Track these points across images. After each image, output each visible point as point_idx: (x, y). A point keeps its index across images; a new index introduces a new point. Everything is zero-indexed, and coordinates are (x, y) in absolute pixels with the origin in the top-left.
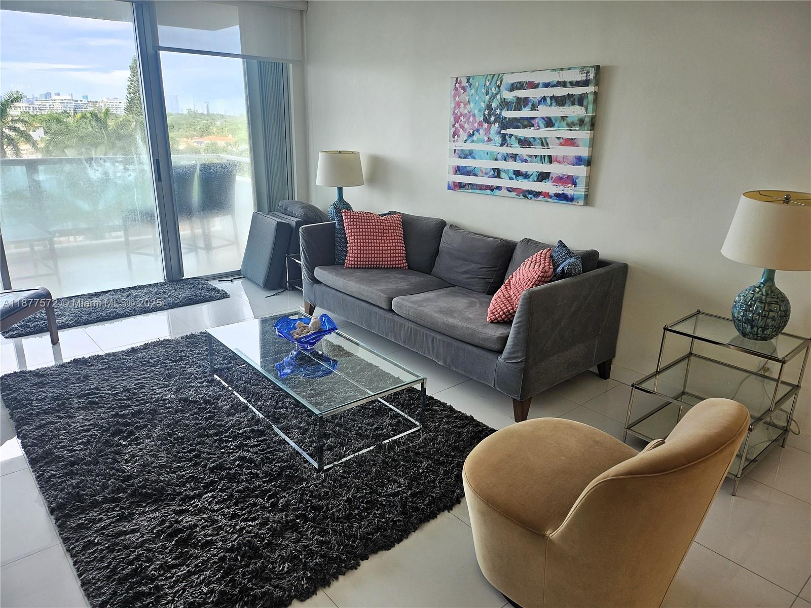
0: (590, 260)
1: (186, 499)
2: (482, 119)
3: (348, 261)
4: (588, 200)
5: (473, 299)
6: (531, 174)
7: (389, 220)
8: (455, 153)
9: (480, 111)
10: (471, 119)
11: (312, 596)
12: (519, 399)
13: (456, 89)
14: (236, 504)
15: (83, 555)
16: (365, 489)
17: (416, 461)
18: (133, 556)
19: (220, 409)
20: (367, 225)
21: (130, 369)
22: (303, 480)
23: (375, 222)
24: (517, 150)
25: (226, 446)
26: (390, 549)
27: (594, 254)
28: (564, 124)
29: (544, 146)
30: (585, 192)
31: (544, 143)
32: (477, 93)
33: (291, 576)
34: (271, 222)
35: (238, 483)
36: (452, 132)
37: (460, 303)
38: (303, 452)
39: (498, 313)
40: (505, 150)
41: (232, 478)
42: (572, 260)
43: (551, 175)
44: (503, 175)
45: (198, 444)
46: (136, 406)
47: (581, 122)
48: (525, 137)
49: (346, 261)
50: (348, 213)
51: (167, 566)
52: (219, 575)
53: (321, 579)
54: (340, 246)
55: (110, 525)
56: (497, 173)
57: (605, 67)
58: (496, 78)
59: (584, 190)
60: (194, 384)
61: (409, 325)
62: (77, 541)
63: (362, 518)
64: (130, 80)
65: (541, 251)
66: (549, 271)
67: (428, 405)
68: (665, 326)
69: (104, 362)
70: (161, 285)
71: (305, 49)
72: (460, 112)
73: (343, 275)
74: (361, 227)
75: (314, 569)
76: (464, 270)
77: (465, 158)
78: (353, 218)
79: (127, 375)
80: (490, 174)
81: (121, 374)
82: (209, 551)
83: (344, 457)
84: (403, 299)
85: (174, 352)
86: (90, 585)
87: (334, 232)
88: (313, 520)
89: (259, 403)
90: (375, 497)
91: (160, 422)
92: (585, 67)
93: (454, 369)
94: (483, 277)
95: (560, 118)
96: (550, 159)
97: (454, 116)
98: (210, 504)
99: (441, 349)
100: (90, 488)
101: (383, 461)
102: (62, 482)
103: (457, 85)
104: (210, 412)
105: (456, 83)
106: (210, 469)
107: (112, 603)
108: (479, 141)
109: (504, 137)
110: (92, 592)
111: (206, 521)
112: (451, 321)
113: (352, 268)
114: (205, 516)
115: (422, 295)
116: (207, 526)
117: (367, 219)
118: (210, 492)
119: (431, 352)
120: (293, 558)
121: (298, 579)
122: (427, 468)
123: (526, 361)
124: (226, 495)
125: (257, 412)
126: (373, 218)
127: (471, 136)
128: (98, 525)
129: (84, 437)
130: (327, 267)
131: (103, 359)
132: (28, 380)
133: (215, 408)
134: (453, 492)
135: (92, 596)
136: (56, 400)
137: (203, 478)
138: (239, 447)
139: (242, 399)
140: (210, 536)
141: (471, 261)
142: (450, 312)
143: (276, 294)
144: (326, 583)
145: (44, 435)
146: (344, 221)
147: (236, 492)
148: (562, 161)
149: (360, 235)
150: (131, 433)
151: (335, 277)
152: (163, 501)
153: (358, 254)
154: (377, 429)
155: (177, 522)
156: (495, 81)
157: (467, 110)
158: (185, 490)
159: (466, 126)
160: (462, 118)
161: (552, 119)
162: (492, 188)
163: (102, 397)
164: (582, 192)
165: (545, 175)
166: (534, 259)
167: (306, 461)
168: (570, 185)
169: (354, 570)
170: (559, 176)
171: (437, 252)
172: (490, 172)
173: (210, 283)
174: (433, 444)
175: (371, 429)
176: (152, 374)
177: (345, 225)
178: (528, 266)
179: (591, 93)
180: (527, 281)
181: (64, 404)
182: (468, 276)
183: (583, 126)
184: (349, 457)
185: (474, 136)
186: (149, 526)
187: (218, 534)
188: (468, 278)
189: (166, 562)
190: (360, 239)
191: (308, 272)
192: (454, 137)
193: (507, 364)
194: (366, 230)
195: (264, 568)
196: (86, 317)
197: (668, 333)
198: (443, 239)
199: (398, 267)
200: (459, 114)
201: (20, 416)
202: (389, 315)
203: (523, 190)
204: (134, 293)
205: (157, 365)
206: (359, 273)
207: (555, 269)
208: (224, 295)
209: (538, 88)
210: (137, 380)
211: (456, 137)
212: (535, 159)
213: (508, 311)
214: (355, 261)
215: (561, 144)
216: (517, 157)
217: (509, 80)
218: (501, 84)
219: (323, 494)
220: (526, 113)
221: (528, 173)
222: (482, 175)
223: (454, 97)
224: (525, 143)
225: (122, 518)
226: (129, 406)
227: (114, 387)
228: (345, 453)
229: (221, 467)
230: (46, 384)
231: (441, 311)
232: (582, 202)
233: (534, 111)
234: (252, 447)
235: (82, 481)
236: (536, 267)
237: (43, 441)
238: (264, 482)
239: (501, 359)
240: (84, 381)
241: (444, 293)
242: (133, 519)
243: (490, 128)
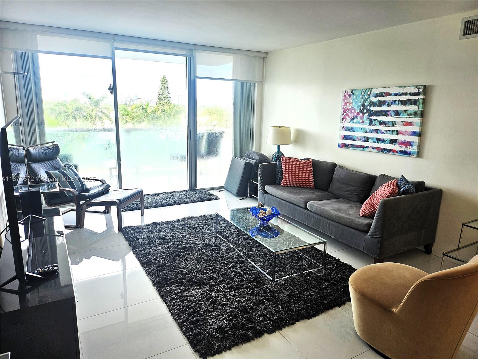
0: (420, 186)
1: (212, 286)
2: (359, 111)
3: (283, 183)
4: (419, 154)
5: (352, 205)
6: (387, 139)
7: (305, 162)
8: (343, 128)
9: (358, 107)
10: (353, 111)
11: (273, 333)
12: (377, 258)
13: (345, 96)
14: (235, 290)
15: (171, 303)
16: (296, 291)
17: (321, 282)
18: (192, 305)
19: (222, 249)
20: (294, 165)
21: (178, 229)
22: (264, 284)
23: (298, 163)
24: (378, 127)
25: (227, 266)
26: (310, 319)
27: (422, 183)
28: (406, 114)
29: (394, 125)
30: (417, 150)
31: (394, 124)
32: (357, 98)
33: (263, 323)
34: (242, 162)
35: (235, 282)
36: (342, 117)
37: (344, 206)
38: (264, 272)
39: (366, 212)
40: (371, 127)
41: (232, 279)
42: (409, 186)
43: (398, 141)
44: (370, 140)
45: (214, 263)
46: (184, 245)
47: (415, 114)
48: (383, 121)
49: (282, 183)
50: (284, 158)
51: (208, 311)
52: (231, 318)
53: (277, 326)
54: (279, 175)
55: (181, 292)
56: (367, 139)
57: (429, 86)
58: (368, 91)
59: (417, 149)
60: (209, 237)
61: (316, 216)
62: (167, 297)
63: (295, 304)
64: (160, 88)
65: (391, 181)
66: (395, 191)
67: (327, 257)
68: (463, 223)
69: (166, 225)
70: (187, 191)
71: (264, 76)
72: (347, 108)
73: (280, 189)
74: (290, 165)
75: (274, 321)
76: (346, 190)
77: (349, 131)
78: (287, 161)
79: (177, 231)
80: (363, 140)
81: (174, 230)
82: (225, 307)
83: (284, 276)
84: (313, 203)
85: (197, 223)
86: (176, 315)
87: (276, 168)
88: (272, 301)
89: (240, 249)
90: (301, 295)
91: (196, 252)
92: (418, 86)
93: (341, 241)
94: (357, 194)
95: (403, 111)
96: (398, 133)
97: (344, 109)
98: (223, 289)
99: (334, 230)
100: (170, 276)
101: (304, 280)
102: (157, 273)
103: (346, 94)
104: (218, 250)
105: (345, 93)
106: (221, 274)
107: (187, 322)
108: (357, 122)
109: (371, 121)
110: (177, 318)
111: (222, 296)
112: (340, 214)
113: (285, 186)
114: (221, 293)
115: (324, 202)
116: (223, 298)
117: (294, 161)
118: (222, 284)
119: (328, 231)
120: (264, 315)
121: (267, 324)
122: (327, 286)
123: (382, 237)
124: (230, 286)
125: (240, 253)
126: (297, 161)
127: (352, 120)
128: (176, 292)
129: (163, 256)
130: (272, 185)
131: (165, 223)
132: (134, 230)
133: (220, 249)
134: (341, 298)
135: (177, 319)
136: (148, 239)
137: (218, 278)
138: (234, 267)
139: (232, 246)
140: (225, 302)
141: (350, 185)
142: (339, 210)
143: (243, 199)
144: (280, 328)
145: (146, 253)
146: (282, 162)
147: (234, 285)
148: (404, 133)
149: (290, 170)
150: (183, 256)
151: (276, 190)
152: (202, 285)
153: (288, 179)
154: (300, 266)
155: (209, 294)
156: (367, 92)
157: (351, 106)
158: (211, 282)
159: (350, 114)
160: (348, 111)
161: (399, 112)
162: (363, 147)
163: (168, 240)
164: (416, 150)
165: (394, 141)
166: (387, 185)
167: (266, 276)
168: (409, 146)
169: (293, 325)
170: (402, 141)
171: (331, 180)
172: (363, 138)
173: (209, 191)
174: (330, 276)
175: (297, 266)
176: (188, 232)
177: (282, 164)
178: (384, 188)
179: (421, 99)
180: (383, 196)
181: (152, 241)
182: (349, 193)
183: (416, 115)
184: (287, 277)
185: (354, 120)
186: (197, 295)
187: (228, 302)
188: (349, 194)
189: (207, 309)
190: (290, 171)
191: (261, 188)
192: (343, 120)
193: (370, 238)
194: (293, 167)
195: (251, 317)
196: (154, 204)
197: (464, 227)
198: (335, 173)
199: (309, 187)
200: (346, 108)
201: (135, 244)
202: (305, 211)
203: (381, 148)
204: (174, 194)
205: (190, 228)
206: (288, 189)
207: (399, 190)
208: (217, 198)
209: (391, 96)
210: (182, 234)
211: (344, 120)
212: (389, 132)
213: (372, 211)
214: (286, 183)
215: (404, 125)
216: (379, 131)
217: (375, 91)
218: (370, 94)
219: (275, 291)
220: (384, 108)
221: (385, 139)
222: (358, 140)
223: (344, 100)
224: (383, 124)
225: (185, 290)
226: (180, 245)
227: (172, 236)
228: (284, 275)
229: (226, 274)
230: (143, 232)
231: (334, 210)
232: (415, 156)
233: (389, 108)
234: (239, 267)
235: (166, 273)
236: (388, 188)
237: (146, 256)
238: (247, 283)
239: (367, 236)
240: (159, 233)
241: (335, 201)
242: (190, 291)
243: (363, 116)
